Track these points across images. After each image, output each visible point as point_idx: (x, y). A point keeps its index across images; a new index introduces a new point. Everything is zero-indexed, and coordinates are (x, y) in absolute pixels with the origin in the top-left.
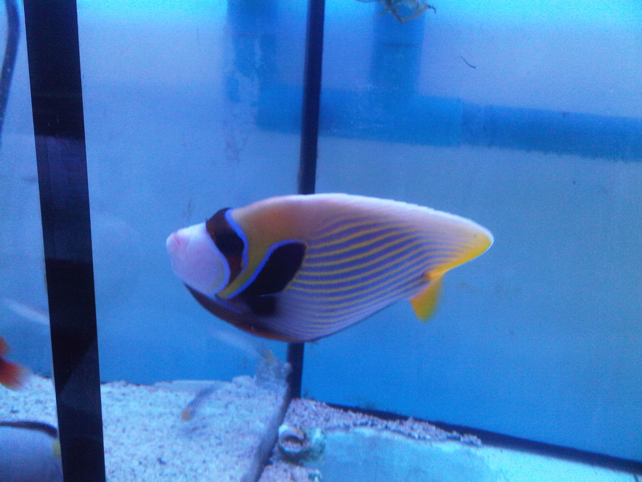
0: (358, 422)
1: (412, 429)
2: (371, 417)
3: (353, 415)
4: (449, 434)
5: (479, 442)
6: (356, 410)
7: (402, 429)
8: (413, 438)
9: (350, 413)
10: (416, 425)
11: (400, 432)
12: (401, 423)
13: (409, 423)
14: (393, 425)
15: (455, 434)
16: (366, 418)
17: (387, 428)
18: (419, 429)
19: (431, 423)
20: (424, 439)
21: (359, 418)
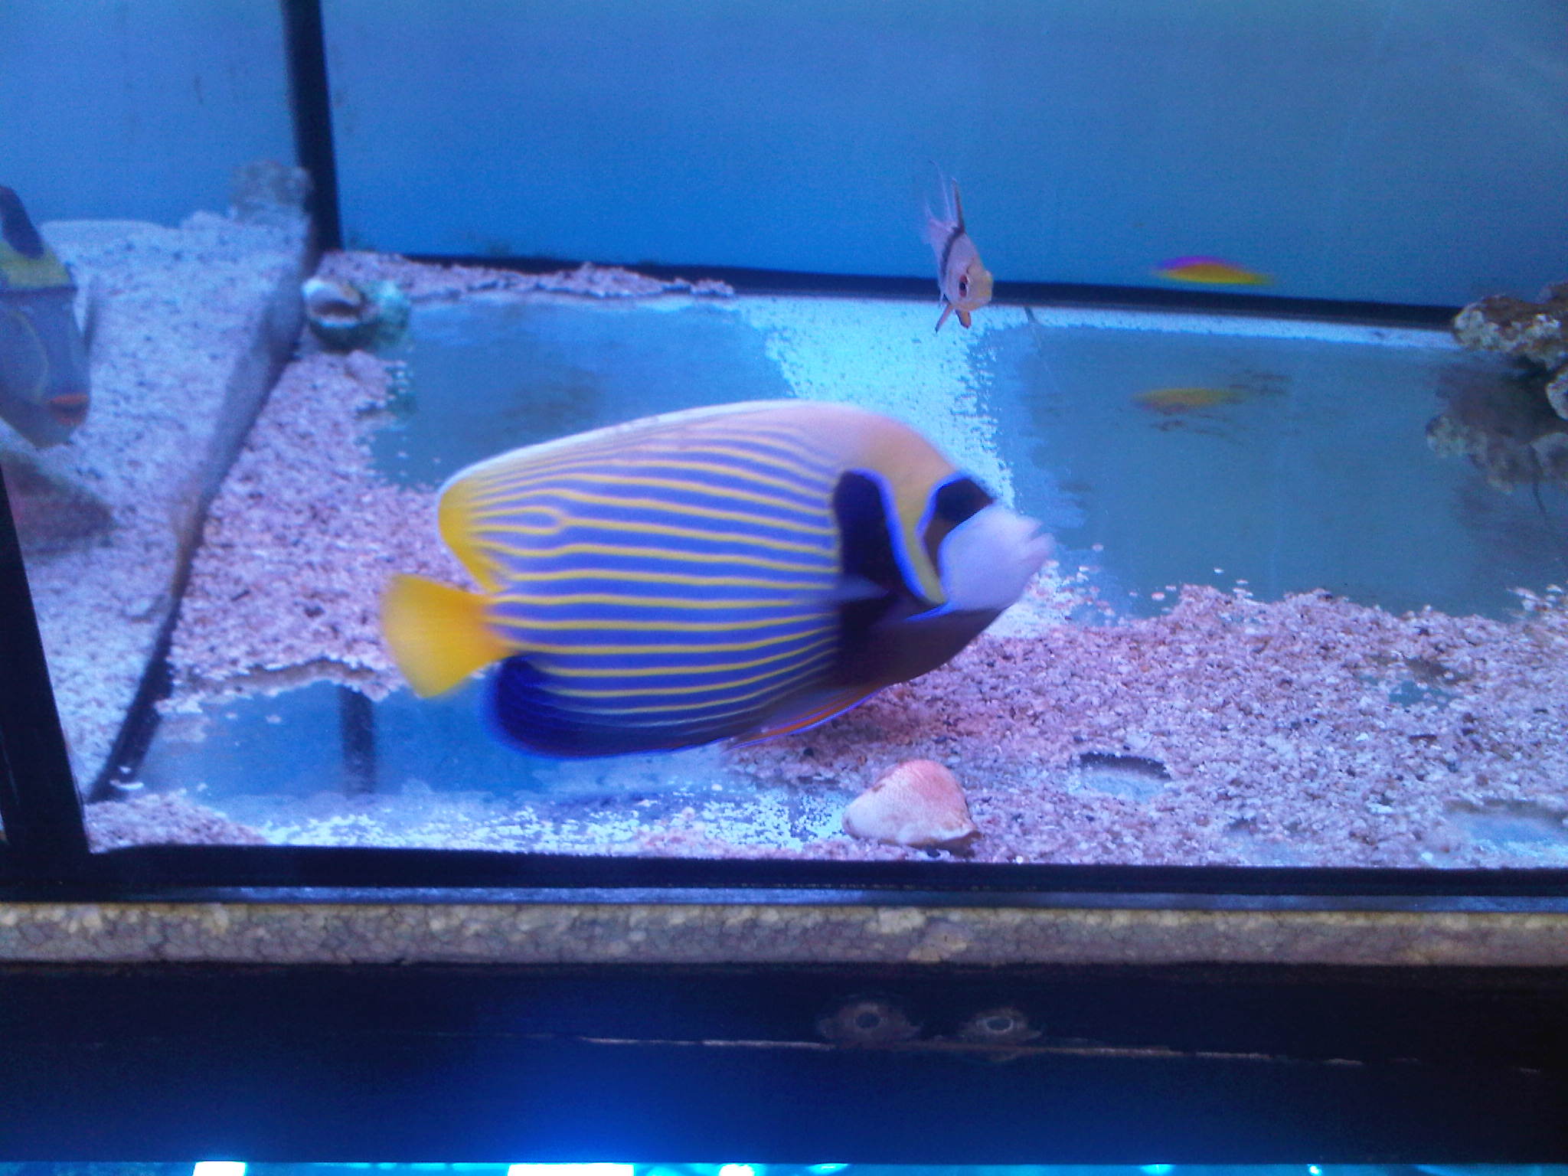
0: (477, 283)
1: (591, 281)
2: (504, 272)
3: (465, 271)
4: (668, 285)
5: (729, 290)
6: (468, 261)
7: (570, 285)
8: (595, 297)
9: (457, 269)
10: (599, 275)
11: (567, 292)
12: (568, 276)
13: (583, 273)
14: (549, 281)
15: (679, 282)
16: (493, 275)
17: (539, 288)
18: (604, 282)
19: (631, 268)
20: (618, 297)
21: (478, 276)
